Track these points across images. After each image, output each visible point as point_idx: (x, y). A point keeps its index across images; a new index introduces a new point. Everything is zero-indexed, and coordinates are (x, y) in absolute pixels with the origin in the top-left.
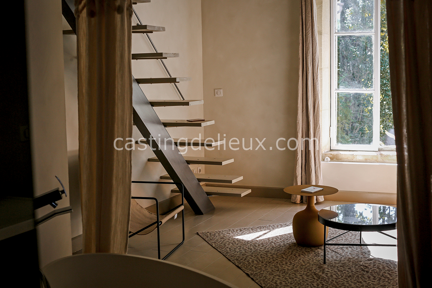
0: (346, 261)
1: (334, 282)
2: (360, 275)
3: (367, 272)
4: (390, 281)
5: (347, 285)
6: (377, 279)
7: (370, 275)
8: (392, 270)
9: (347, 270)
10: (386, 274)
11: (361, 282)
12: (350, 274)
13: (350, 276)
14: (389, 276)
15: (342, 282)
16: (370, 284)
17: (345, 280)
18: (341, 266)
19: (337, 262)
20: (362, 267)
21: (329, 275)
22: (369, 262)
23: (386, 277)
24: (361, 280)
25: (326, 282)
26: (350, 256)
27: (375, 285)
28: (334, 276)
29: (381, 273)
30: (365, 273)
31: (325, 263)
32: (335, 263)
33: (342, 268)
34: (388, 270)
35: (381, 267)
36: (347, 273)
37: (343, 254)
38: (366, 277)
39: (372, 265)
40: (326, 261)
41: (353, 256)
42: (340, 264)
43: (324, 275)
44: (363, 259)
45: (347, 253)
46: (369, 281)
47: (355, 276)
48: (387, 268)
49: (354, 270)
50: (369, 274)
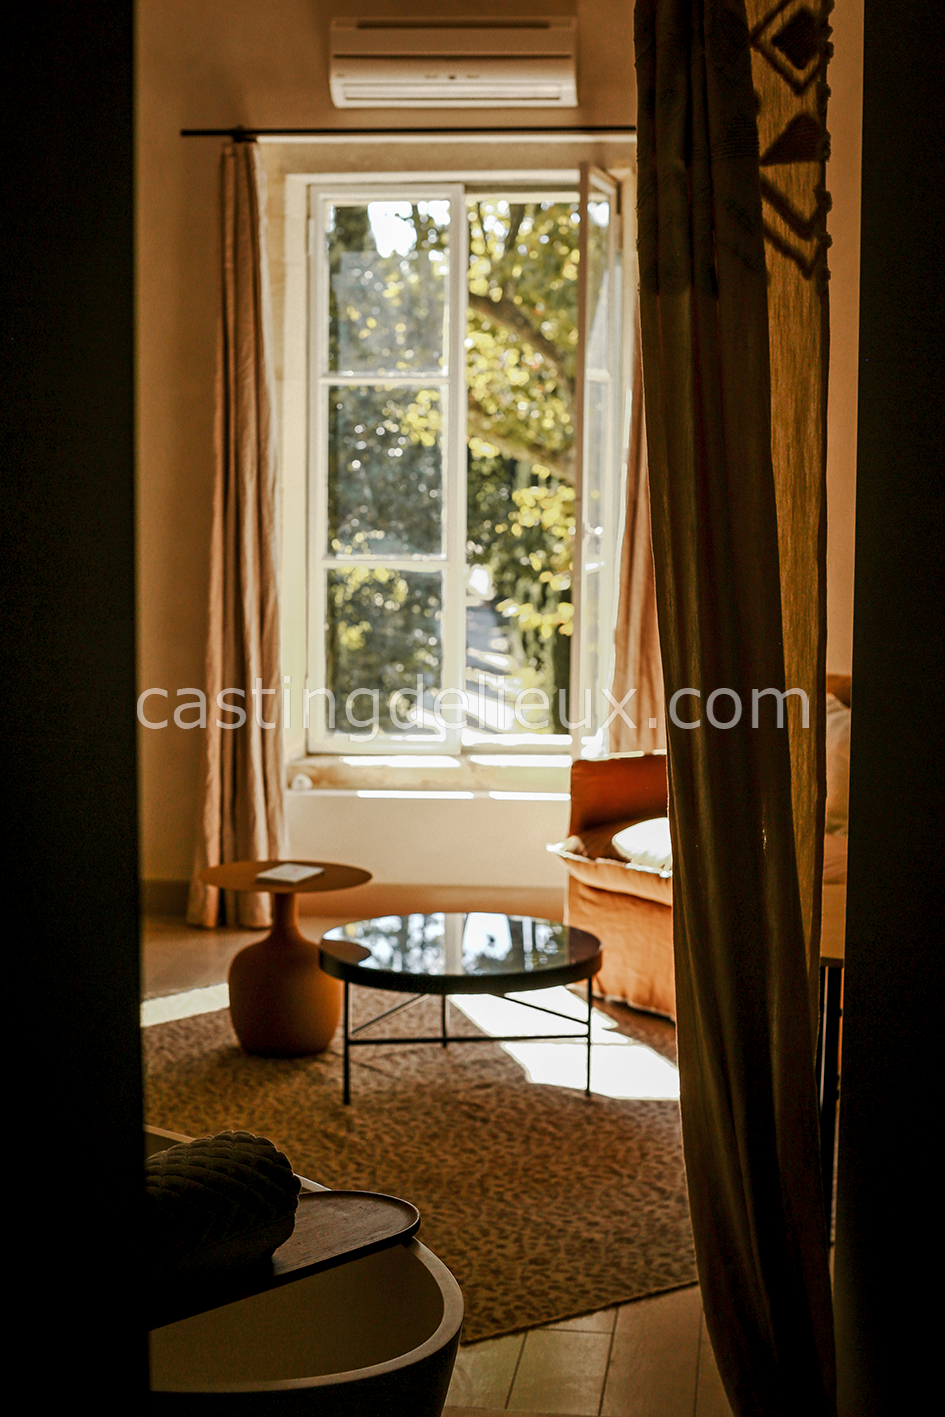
0: (411, 1093)
1: (391, 1156)
2: (466, 1129)
3: (485, 1121)
4: (557, 1143)
5: (434, 1161)
6: (521, 1139)
7: (495, 1131)
8: (557, 1112)
9: (421, 1117)
10: (544, 1125)
11: (472, 1151)
12: (435, 1129)
13: (434, 1136)
14: (551, 1129)
15: (414, 1153)
16: (501, 1154)
17: (422, 1146)
18: (399, 1109)
19: (384, 1097)
20: (465, 1108)
21: (370, 1135)
22: (482, 1092)
23: (544, 1132)
24: (470, 1145)
25: (364, 1155)
26: (420, 1079)
27: (518, 1156)
28: (387, 1139)
29: (528, 1122)
30: (478, 1124)
31: (347, 1100)
32: (380, 1101)
33: (404, 1113)
34: (545, 1113)
35: (522, 1105)
36: (423, 1126)
37: (398, 1074)
38: (484, 1134)
39: (493, 1101)
40: (352, 1096)
41: (431, 1078)
42: (396, 1104)
43: (355, 1138)
44: (461, 1086)
45: (407, 1069)
46: (497, 1147)
47: (451, 1135)
48: (540, 1108)
49: (443, 1117)
50: (490, 1126)
